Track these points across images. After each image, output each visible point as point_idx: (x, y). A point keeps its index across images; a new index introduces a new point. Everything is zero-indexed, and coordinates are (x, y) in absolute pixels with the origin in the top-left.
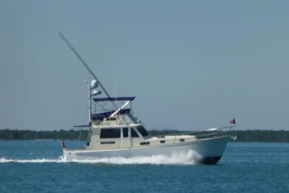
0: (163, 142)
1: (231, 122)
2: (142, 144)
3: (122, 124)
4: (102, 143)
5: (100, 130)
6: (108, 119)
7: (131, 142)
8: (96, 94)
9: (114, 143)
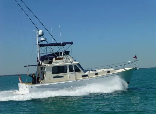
0: (97, 74)
1: (134, 58)
2: (83, 76)
3: (67, 62)
4: (54, 77)
5: (52, 68)
6: (57, 59)
7: (75, 75)
8: (42, 41)
9: (63, 77)
